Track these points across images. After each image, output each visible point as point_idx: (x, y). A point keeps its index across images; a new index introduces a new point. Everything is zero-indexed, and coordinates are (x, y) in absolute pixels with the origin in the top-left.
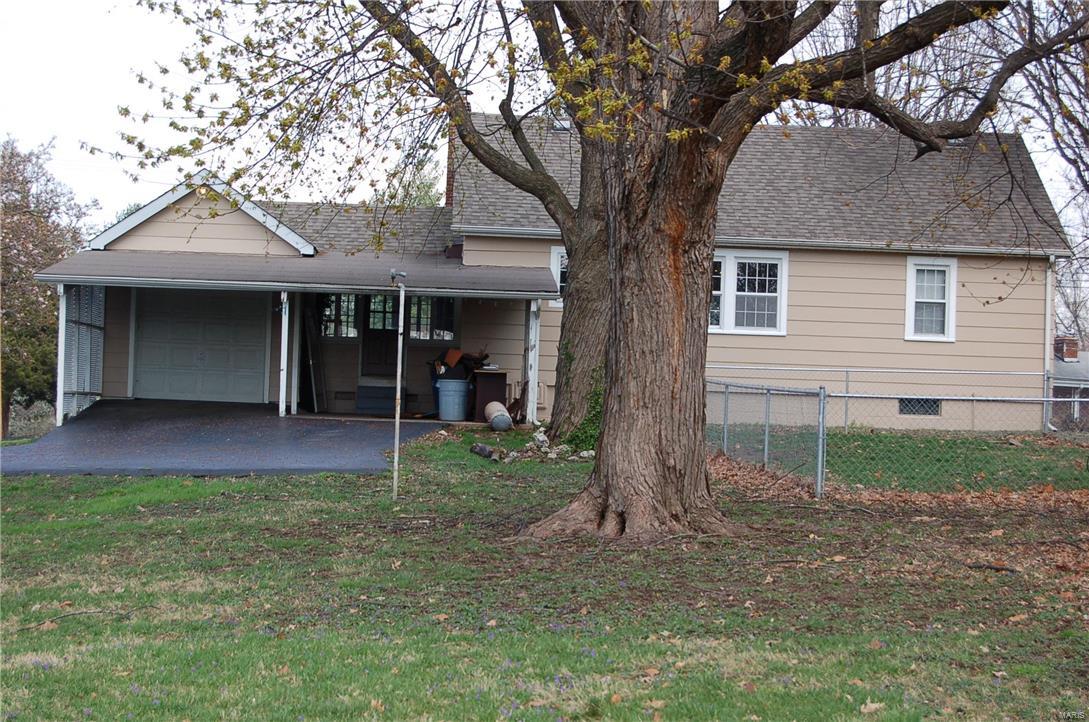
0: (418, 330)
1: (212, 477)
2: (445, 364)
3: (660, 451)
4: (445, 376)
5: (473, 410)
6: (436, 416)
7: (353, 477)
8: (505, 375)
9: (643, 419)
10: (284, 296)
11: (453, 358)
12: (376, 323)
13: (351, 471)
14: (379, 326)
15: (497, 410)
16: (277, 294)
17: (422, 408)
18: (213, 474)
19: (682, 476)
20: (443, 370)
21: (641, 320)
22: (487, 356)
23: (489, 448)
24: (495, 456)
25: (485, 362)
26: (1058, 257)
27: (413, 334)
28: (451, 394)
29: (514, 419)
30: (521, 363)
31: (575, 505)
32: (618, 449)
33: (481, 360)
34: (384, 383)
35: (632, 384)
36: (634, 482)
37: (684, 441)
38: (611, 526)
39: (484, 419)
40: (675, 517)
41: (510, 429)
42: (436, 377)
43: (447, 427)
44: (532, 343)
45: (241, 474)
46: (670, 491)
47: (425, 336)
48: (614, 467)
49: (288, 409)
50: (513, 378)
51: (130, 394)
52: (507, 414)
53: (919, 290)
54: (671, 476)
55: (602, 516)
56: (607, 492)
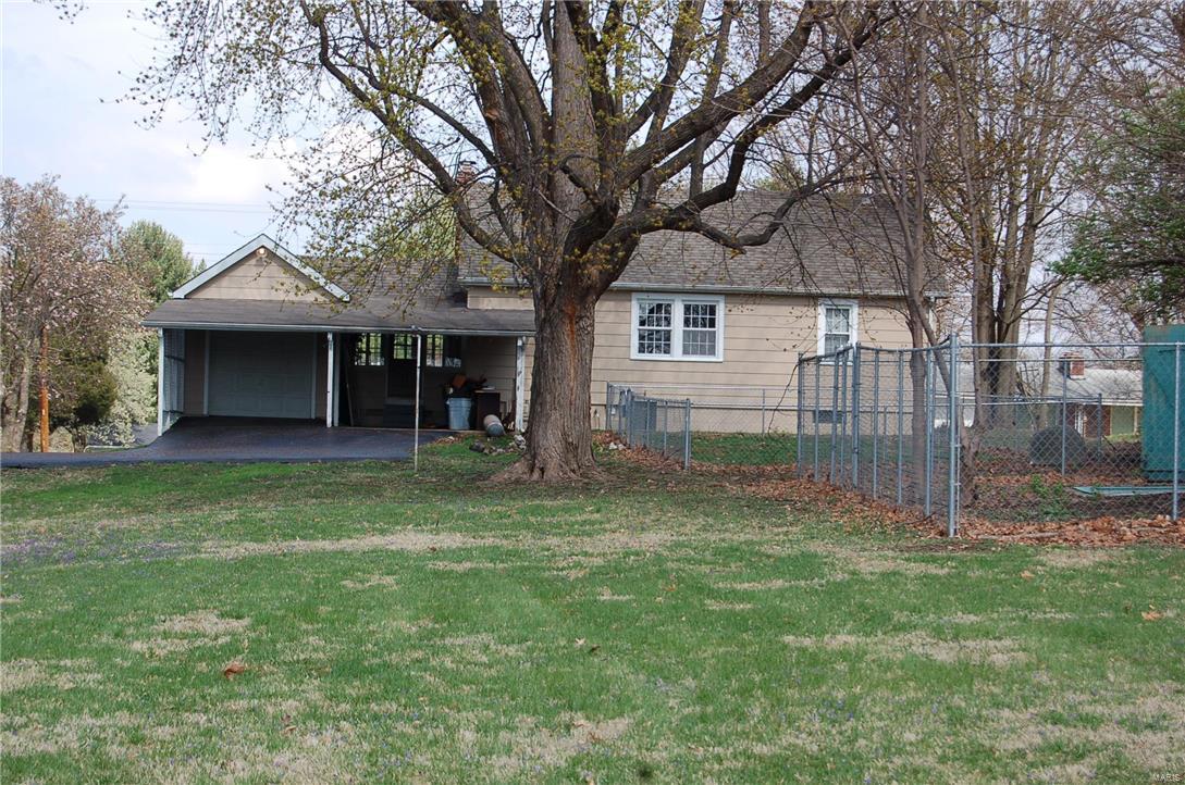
0: (433, 358)
1: (293, 463)
2: (453, 387)
3: (564, 434)
4: (453, 396)
5: (475, 422)
6: (447, 426)
7: (388, 463)
8: (499, 394)
9: (555, 416)
10: (330, 337)
11: (459, 382)
12: (399, 354)
13: (386, 459)
14: (402, 357)
15: (492, 421)
16: (324, 334)
17: (436, 420)
18: (294, 461)
19: (577, 448)
20: (451, 391)
21: (553, 361)
22: (485, 380)
23: (482, 446)
24: (486, 451)
25: (485, 384)
26: (936, 298)
27: (429, 362)
28: (459, 409)
29: (506, 429)
30: (512, 386)
31: (517, 465)
32: (540, 433)
33: (481, 383)
34: (405, 402)
35: (548, 396)
36: (549, 451)
37: (577, 428)
38: (536, 475)
39: (483, 427)
40: (573, 471)
41: (503, 435)
42: (446, 397)
43: (454, 434)
44: (519, 370)
45: (314, 461)
46: (570, 456)
47: (438, 363)
48: (538, 442)
49: (333, 422)
50: (505, 397)
51: (205, 413)
52: (500, 424)
53: (828, 324)
54: (570, 448)
55: (532, 471)
56: (534, 457)
